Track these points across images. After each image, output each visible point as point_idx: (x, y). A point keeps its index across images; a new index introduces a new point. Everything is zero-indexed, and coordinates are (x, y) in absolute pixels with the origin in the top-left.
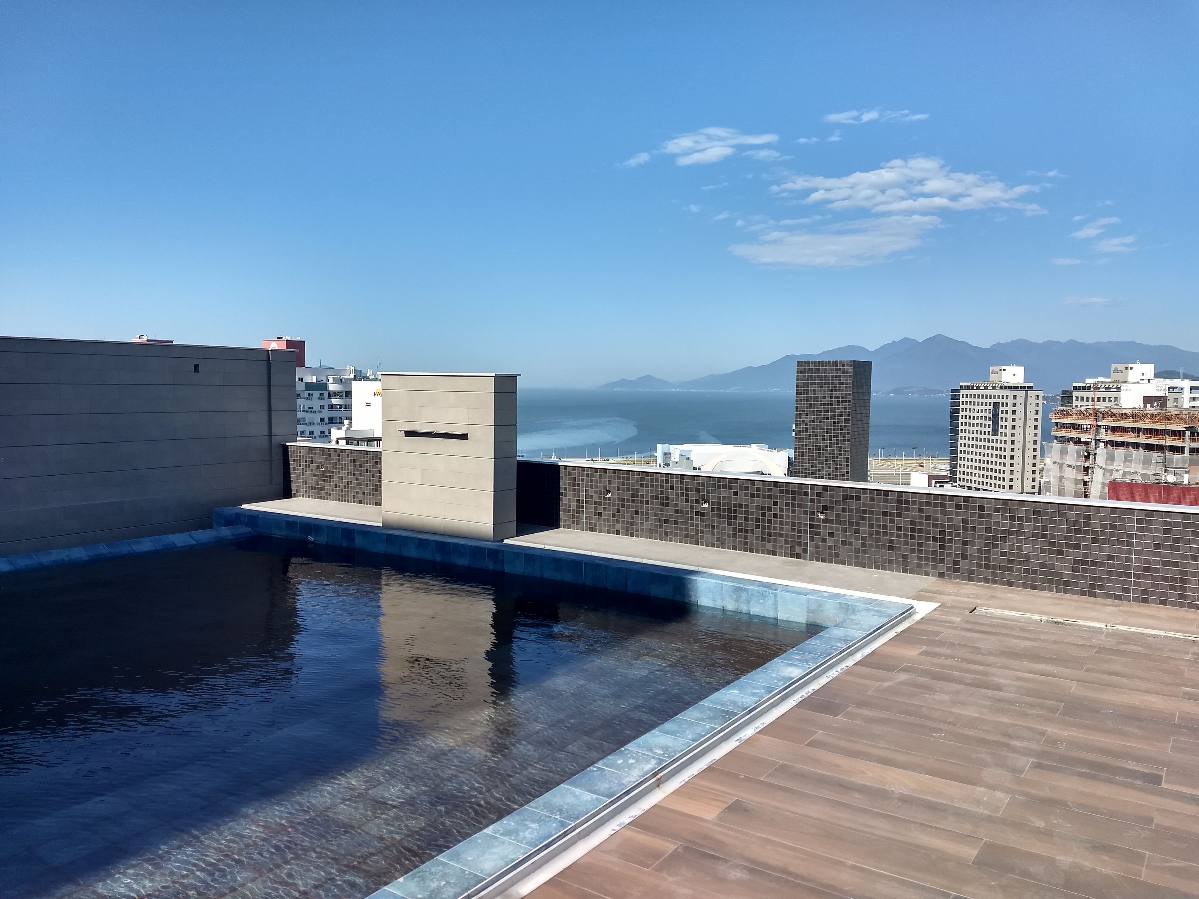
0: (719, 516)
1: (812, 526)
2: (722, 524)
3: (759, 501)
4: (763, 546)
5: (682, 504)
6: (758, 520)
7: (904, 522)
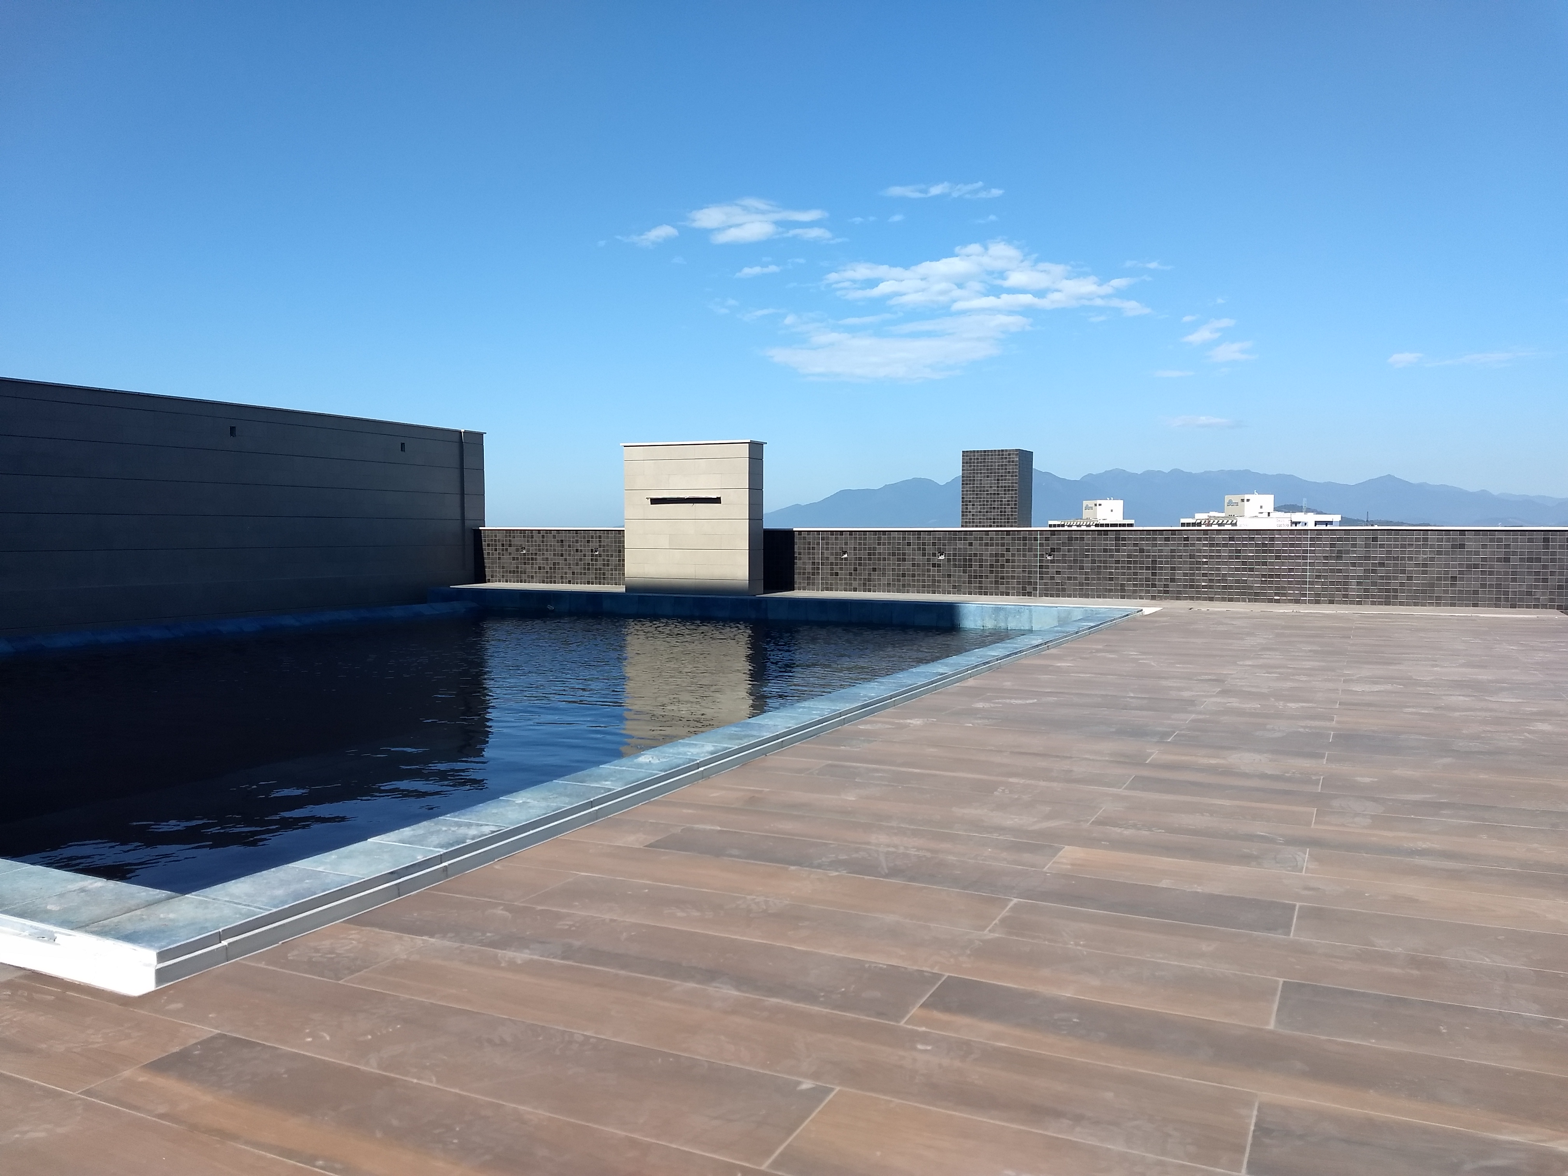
0: (955, 565)
1: (1041, 567)
2: (957, 573)
3: (992, 550)
4: (997, 588)
5: (919, 558)
6: (992, 566)
7: (1122, 555)
